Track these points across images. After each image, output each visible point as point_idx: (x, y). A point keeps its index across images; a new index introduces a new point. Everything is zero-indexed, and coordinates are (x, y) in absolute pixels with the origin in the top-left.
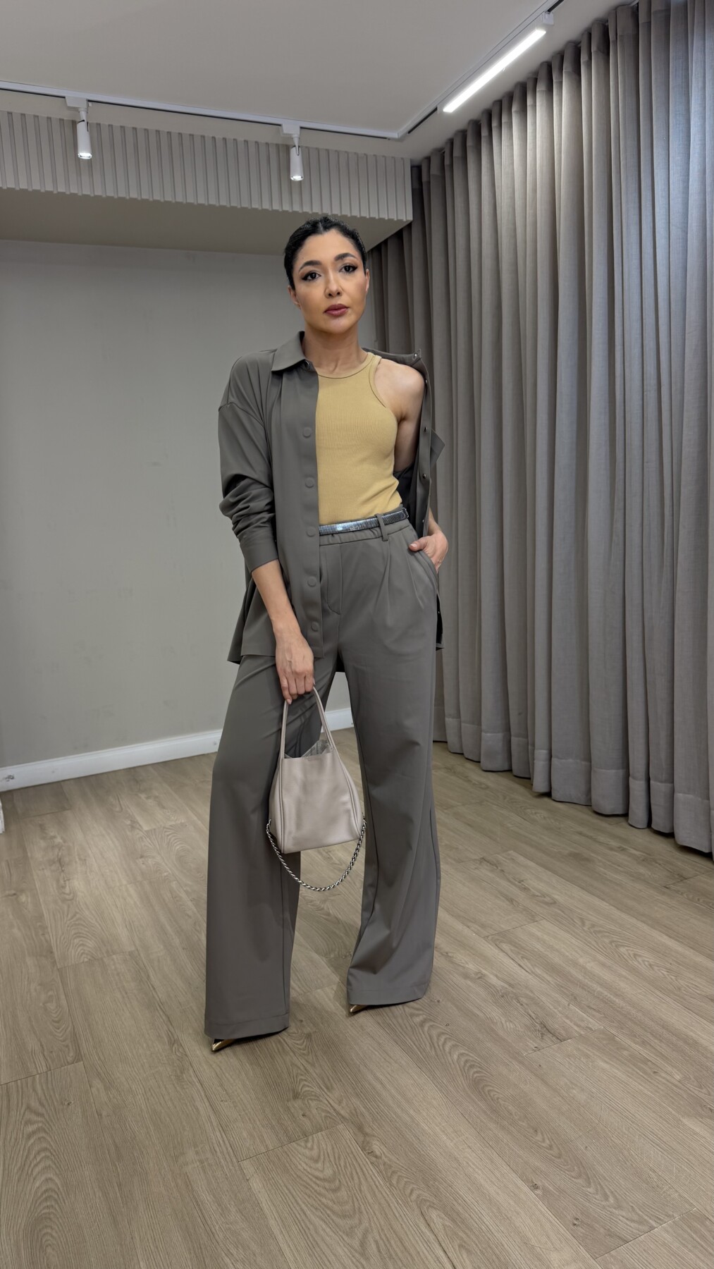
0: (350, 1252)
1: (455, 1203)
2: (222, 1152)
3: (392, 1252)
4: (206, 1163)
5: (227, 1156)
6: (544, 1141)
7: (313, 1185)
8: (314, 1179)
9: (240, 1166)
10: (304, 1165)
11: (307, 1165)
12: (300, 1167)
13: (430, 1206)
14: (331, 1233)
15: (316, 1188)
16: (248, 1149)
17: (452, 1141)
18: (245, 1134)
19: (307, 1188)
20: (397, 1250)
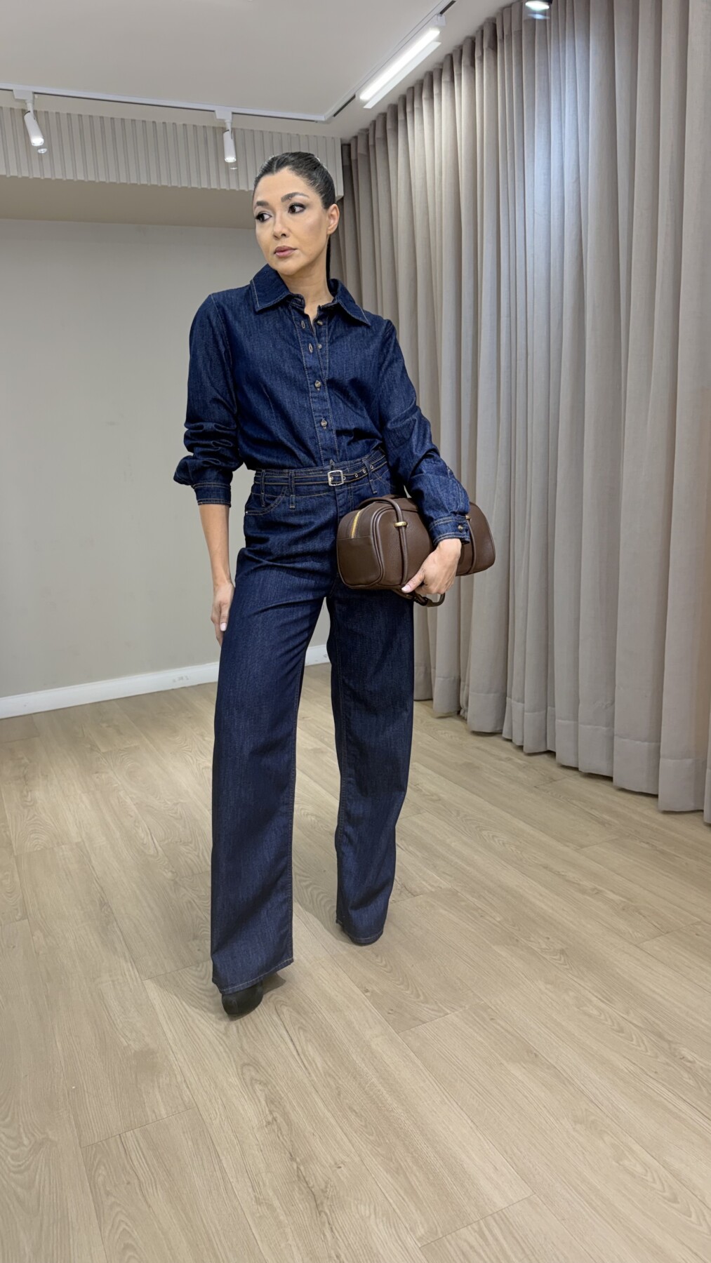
0: (216, 1033)
1: (303, 1003)
2: (130, 976)
3: (248, 1034)
4: (116, 983)
5: (134, 978)
6: (382, 962)
7: (197, 994)
8: (198, 990)
9: (143, 985)
10: (193, 982)
11: (194, 981)
12: (189, 983)
13: (283, 1004)
14: (205, 1023)
15: (198, 995)
16: (151, 973)
17: (310, 963)
18: (150, 963)
19: (191, 995)
20: (252, 1032)
